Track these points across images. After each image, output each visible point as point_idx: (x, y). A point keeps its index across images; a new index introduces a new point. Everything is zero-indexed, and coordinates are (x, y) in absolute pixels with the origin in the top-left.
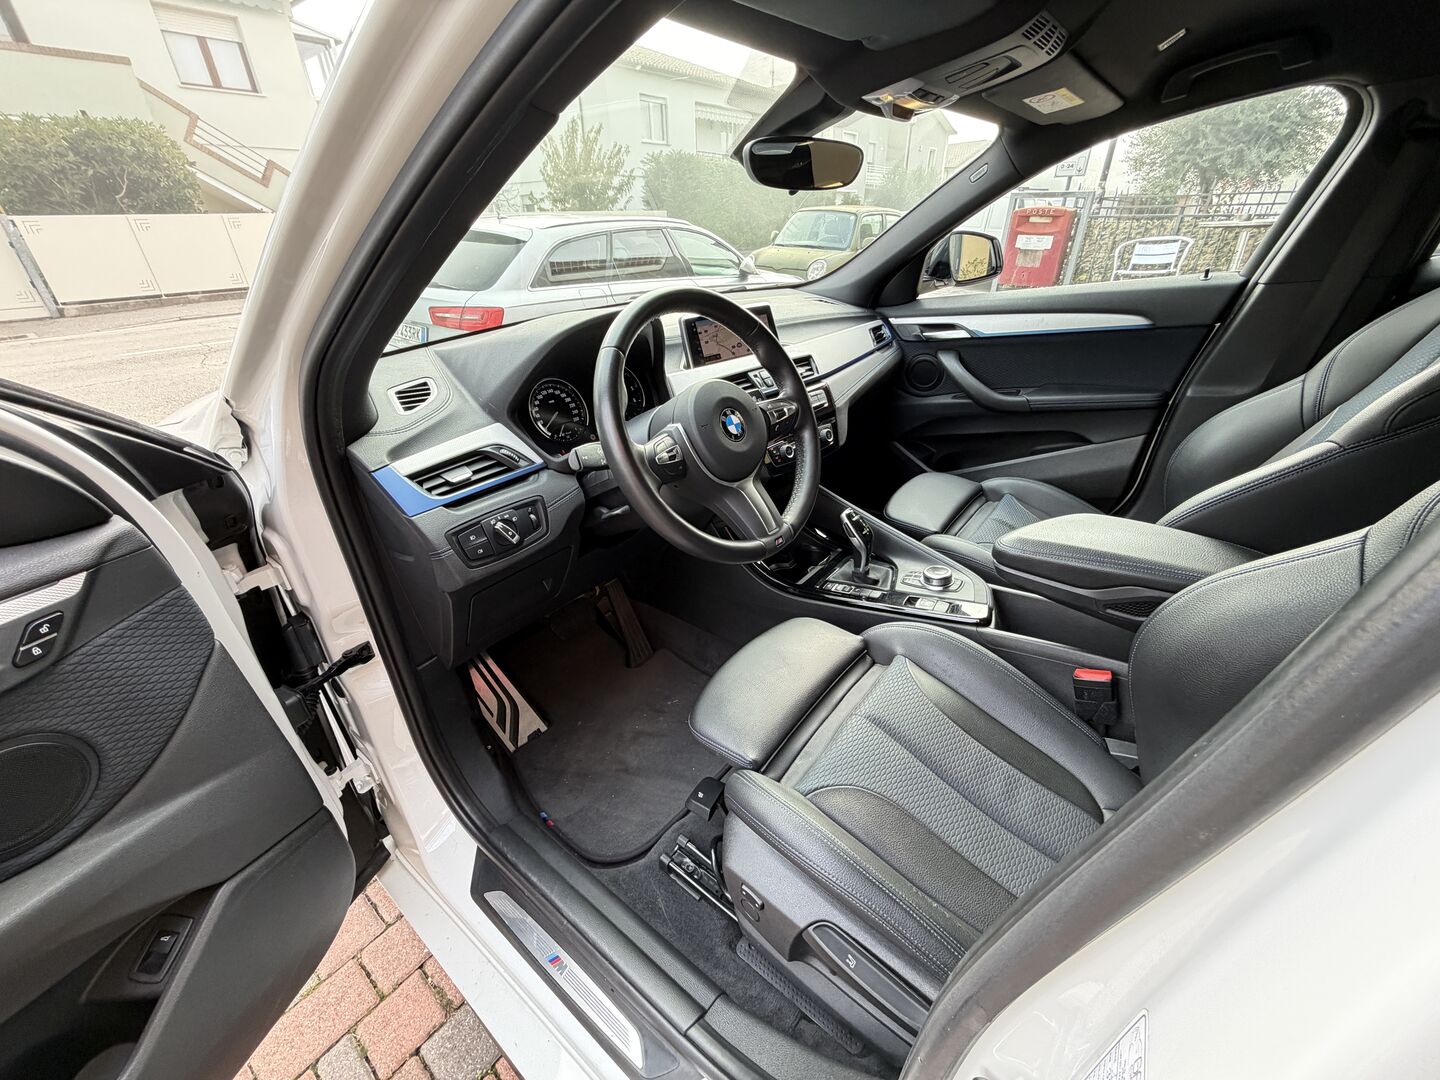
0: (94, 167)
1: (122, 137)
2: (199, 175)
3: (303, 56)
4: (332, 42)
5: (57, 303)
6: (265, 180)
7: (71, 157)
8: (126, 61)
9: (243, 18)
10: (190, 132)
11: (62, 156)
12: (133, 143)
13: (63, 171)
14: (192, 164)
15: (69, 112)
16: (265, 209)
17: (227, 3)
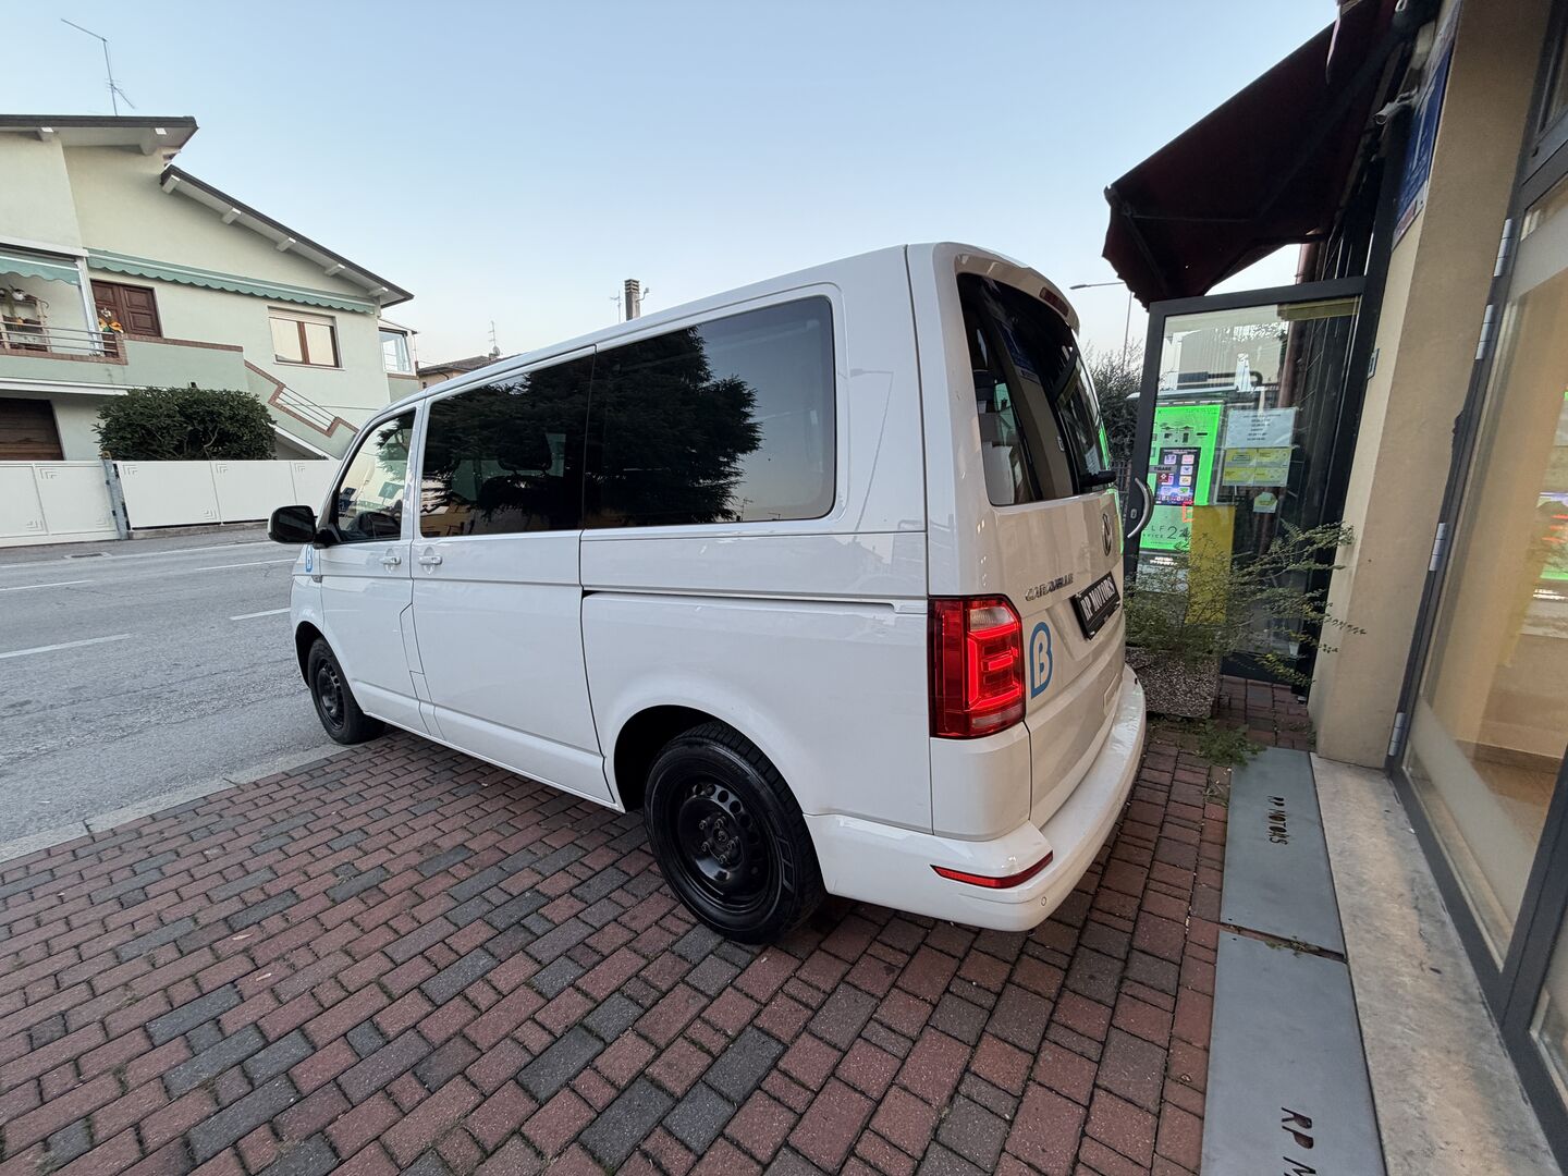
0: (193, 425)
1: (223, 404)
2: (278, 430)
3: (383, 340)
4: (409, 333)
5: (128, 527)
6: (330, 432)
7: (178, 418)
8: (240, 349)
9: (338, 316)
10: (276, 396)
11: (168, 416)
12: (232, 408)
13: (167, 428)
14: (274, 423)
15: (183, 384)
16: (327, 455)
17: (330, 308)
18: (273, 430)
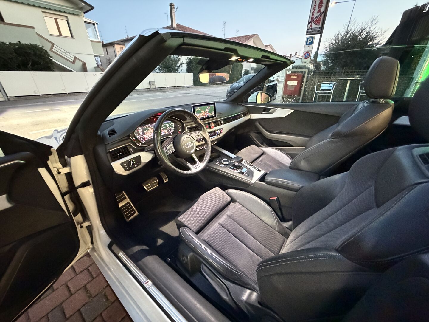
0: (21, 58)
1: (30, 49)
2: (54, 60)
3: (87, 28)
4: (96, 24)
5: (7, 96)
6: (74, 62)
7: (15, 55)
8: (33, 28)
9: (69, 16)
12: (33, 51)
13: (12, 58)
14: (51, 57)
15: (15, 41)
16: (73, 70)
17: (65, 12)
18: (52, 60)
